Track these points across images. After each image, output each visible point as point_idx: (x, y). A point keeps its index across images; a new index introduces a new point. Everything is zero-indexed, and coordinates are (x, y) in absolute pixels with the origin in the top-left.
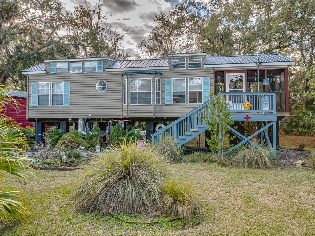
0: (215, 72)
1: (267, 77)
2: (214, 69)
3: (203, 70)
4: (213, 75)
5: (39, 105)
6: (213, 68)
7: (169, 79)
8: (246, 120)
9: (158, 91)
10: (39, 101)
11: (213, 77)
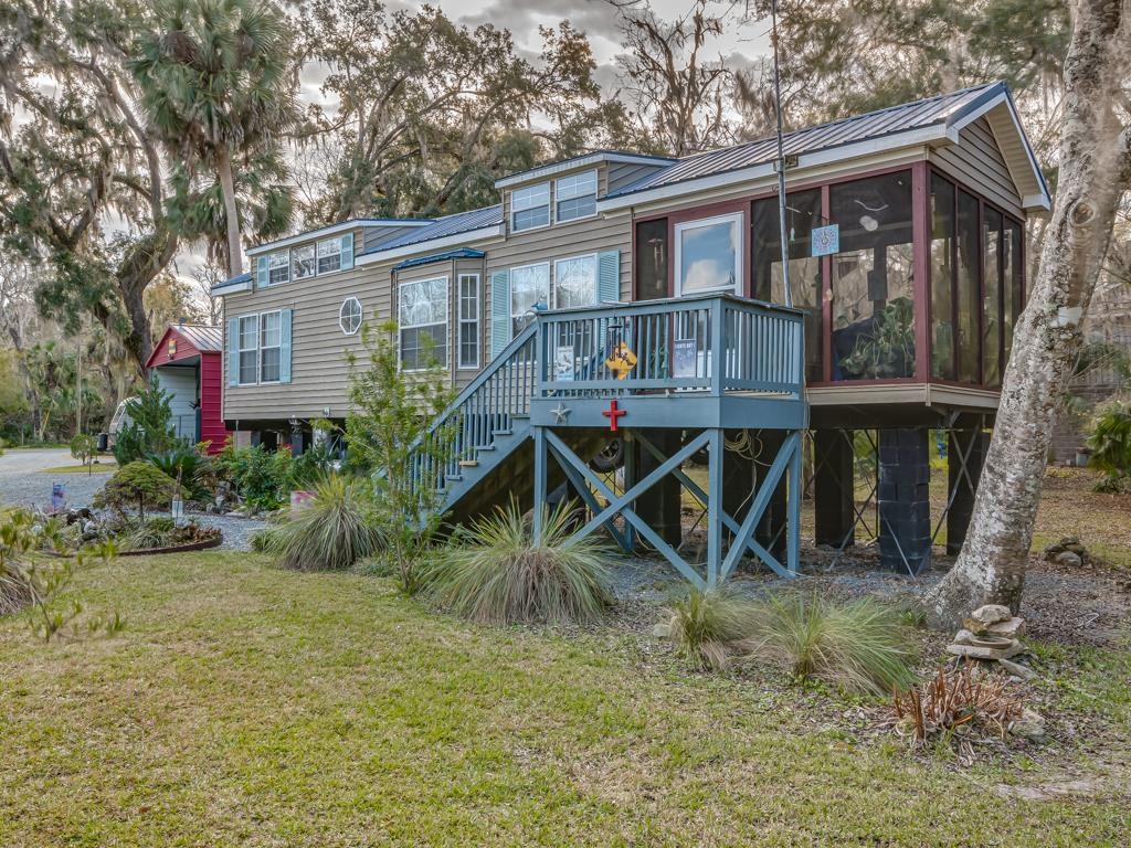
0: (637, 224)
1: (832, 221)
2: (636, 212)
3: (600, 225)
4: (629, 238)
5: (241, 382)
6: (632, 208)
7: (502, 272)
8: (608, 423)
9: (469, 321)
10: (241, 370)
11: (629, 248)
